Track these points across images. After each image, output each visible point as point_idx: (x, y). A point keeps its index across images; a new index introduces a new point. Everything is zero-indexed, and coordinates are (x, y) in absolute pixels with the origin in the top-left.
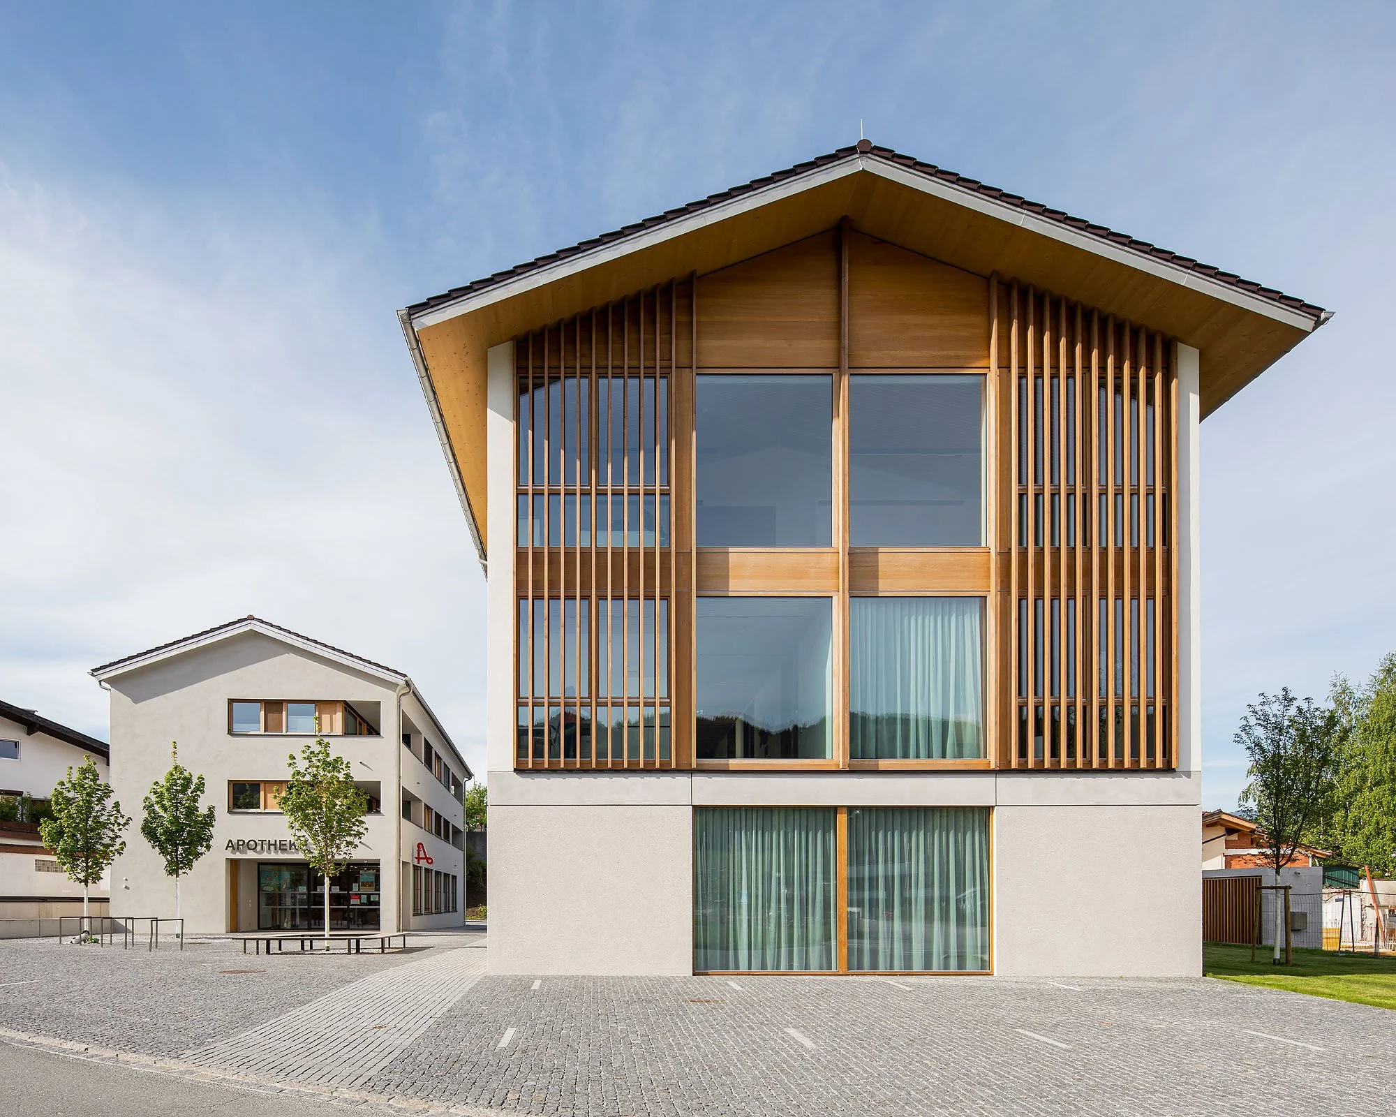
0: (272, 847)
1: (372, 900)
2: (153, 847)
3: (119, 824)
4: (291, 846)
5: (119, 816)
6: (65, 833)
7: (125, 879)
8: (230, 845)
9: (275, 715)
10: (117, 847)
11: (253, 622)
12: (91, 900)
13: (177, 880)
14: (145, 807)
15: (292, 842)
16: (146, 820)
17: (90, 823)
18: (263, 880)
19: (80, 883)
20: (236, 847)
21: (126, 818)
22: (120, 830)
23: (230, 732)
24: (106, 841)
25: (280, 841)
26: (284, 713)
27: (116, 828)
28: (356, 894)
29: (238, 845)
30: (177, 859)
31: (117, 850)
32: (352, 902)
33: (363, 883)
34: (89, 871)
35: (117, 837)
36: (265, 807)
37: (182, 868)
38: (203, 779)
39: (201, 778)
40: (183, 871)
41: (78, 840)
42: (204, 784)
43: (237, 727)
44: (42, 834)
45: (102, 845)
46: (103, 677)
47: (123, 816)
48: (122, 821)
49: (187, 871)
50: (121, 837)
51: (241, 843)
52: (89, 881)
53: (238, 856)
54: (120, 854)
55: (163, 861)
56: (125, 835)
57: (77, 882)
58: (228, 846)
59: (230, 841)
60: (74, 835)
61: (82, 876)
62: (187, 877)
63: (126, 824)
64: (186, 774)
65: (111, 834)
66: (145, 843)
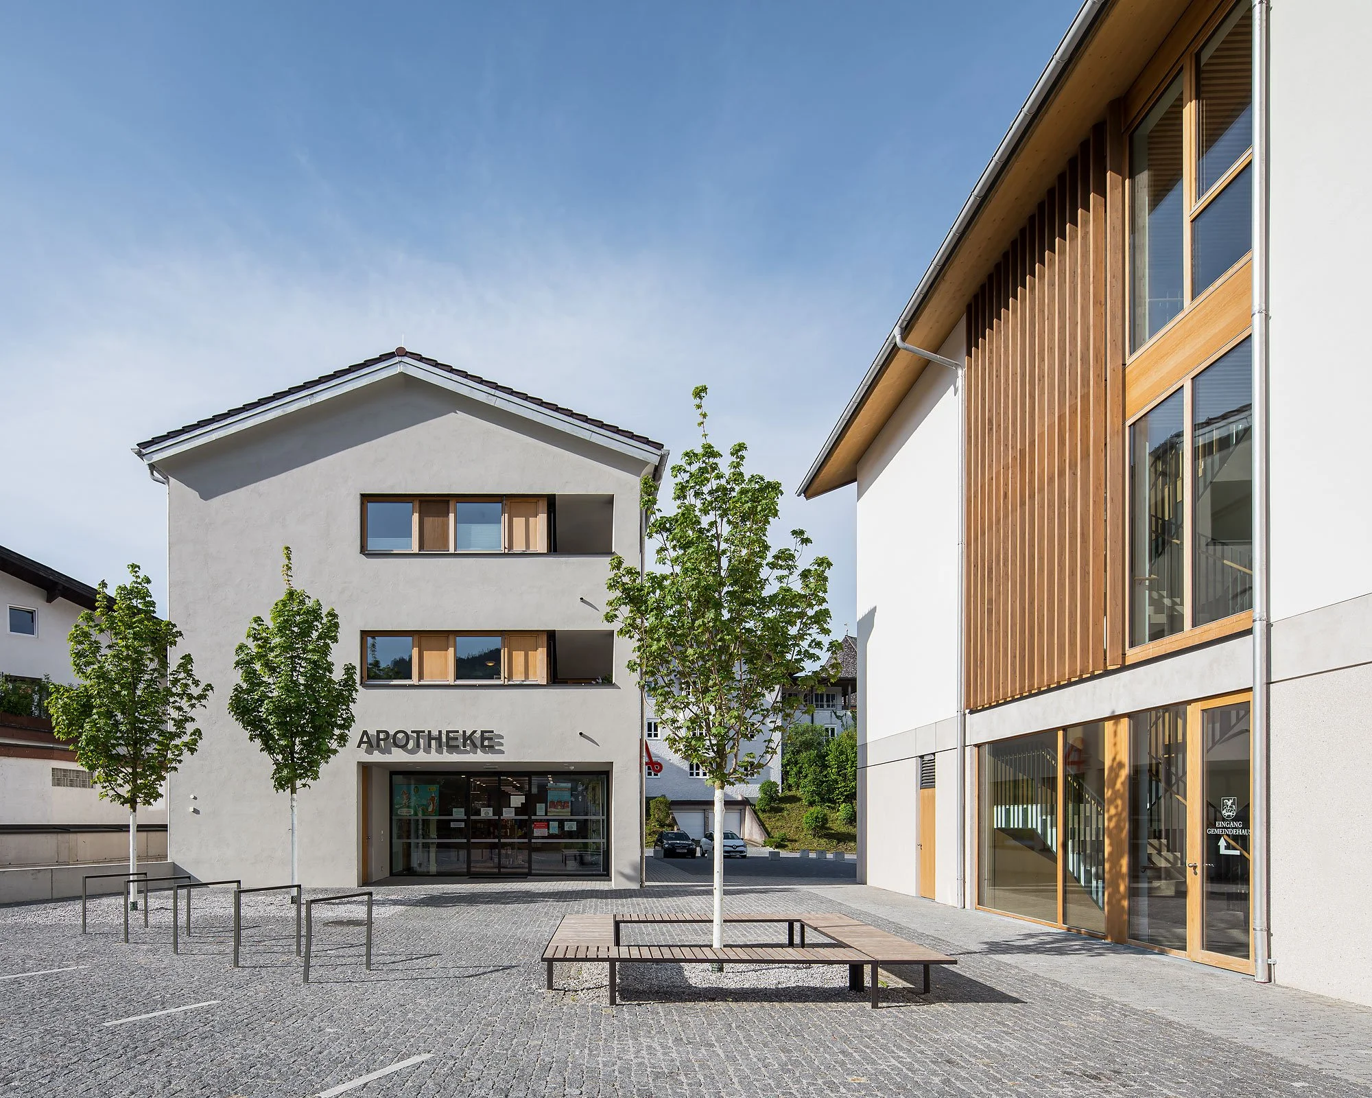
0: (433, 742)
1: (566, 829)
2: (251, 739)
3: (190, 697)
4: (465, 739)
5: (190, 682)
6: (94, 707)
7: (192, 797)
8: (365, 739)
9: (438, 520)
10: (186, 738)
11: (406, 359)
12: (141, 828)
13: (292, 799)
14: (237, 663)
15: (468, 734)
16: (238, 689)
17: (139, 693)
18: (397, 799)
19: (123, 804)
20: (374, 742)
21: (202, 686)
22: (193, 706)
23: (363, 550)
24: (170, 727)
25: (448, 732)
26: (452, 516)
27: (184, 703)
28: (541, 821)
29: (379, 740)
30: (292, 760)
31: (186, 745)
32: (537, 832)
33: (552, 802)
34: (139, 782)
35: (186, 720)
36: (421, 677)
37: (301, 776)
38: (335, 616)
39: (332, 615)
40: (303, 781)
41: (117, 724)
42: (336, 625)
43: (373, 544)
44: (52, 711)
45: (162, 733)
46: (157, 457)
47: (196, 683)
48: (195, 691)
49: (310, 782)
50: (193, 720)
51: (382, 736)
52: (138, 800)
53: (377, 757)
54: (192, 751)
55: (266, 764)
56: (201, 717)
57: (117, 803)
58: (361, 742)
59: (365, 733)
60: (109, 715)
61: (125, 790)
62: (310, 793)
63: (202, 697)
64: (310, 603)
65: (175, 714)
66: (237, 731)
